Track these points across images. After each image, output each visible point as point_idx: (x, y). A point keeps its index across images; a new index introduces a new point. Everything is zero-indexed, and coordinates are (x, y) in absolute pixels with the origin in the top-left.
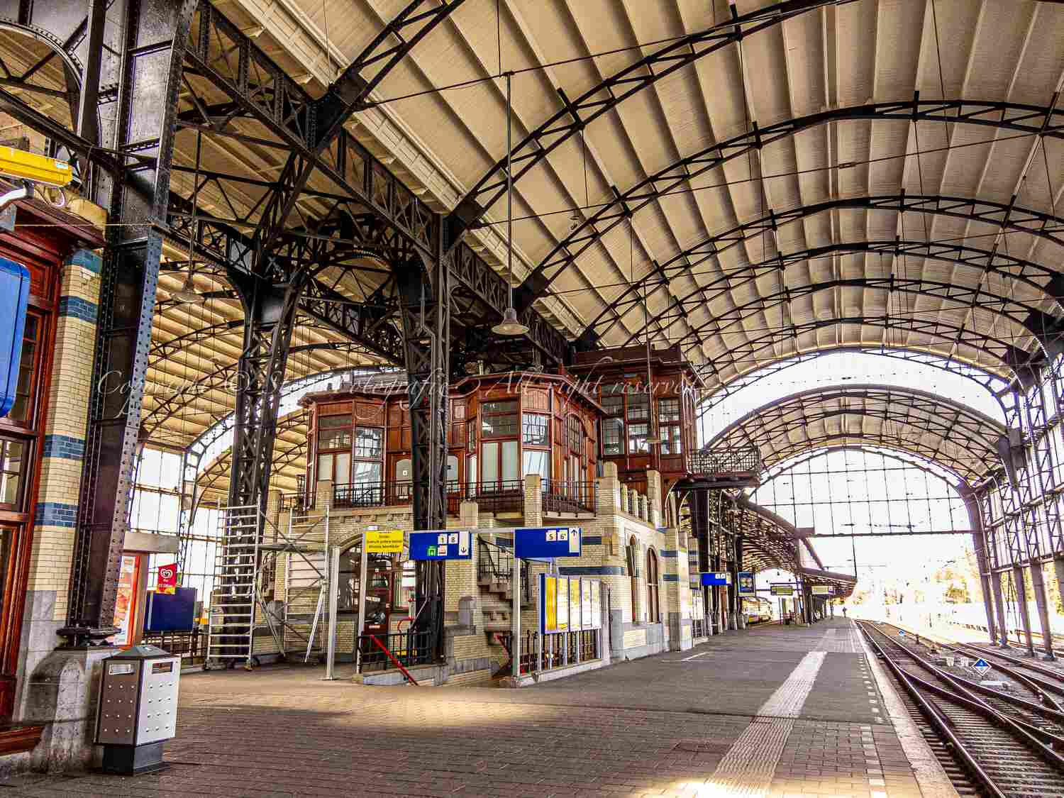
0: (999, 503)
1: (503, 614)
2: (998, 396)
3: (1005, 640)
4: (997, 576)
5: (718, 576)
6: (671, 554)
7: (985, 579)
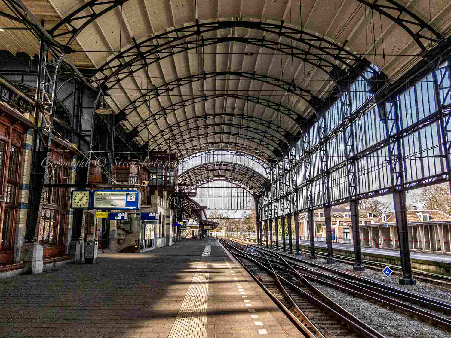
0: (264, 200)
1: (123, 234)
2: (265, 169)
3: (261, 243)
4: (261, 223)
5: (179, 223)
6: (168, 217)
7: (258, 224)
